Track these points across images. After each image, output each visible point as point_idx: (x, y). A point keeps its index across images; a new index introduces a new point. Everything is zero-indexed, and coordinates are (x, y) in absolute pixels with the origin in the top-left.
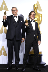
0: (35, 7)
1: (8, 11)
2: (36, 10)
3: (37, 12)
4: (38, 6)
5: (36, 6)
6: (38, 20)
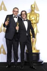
1: (7, 11)
2: (33, 10)
3: (34, 12)
5: (33, 6)
6: (36, 19)
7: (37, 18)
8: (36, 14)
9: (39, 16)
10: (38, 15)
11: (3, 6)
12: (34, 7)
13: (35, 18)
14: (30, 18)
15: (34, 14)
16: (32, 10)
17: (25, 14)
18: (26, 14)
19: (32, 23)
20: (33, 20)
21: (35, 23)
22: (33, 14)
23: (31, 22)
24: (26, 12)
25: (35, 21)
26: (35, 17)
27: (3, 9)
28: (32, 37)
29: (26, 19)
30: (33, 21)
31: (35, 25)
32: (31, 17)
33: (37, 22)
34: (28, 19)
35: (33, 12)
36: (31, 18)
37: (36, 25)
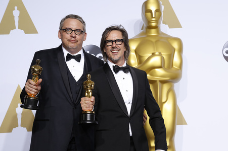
0: (151, 12)
2: (154, 24)
3: (158, 32)
4: (163, 7)
5: (153, 7)
6: (167, 64)
7: (171, 57)
8: (166, 41)
9: (181, 51)
10: (175, 45)
11: (16, 13)
12: (157, 11)
13: (162, 59)
14: (139, 58)
15: (157, 41)
16: (149, 22)
17: (122, 40)
18: (125, 41)
19: (154, 82)
20: (154, 68)
21: (163, 82)
22: (153, 40)
23: (148, 75)
24: (124, 32)
25: (165, 70)
26: (165, 55)
27: (17, 24)
28: (153, 144)
29: (125, 65)
30: (157, 70)
31: (166, 88)
32: (146, 56)
33: (175, 78)
34: (134, 62)
35: (153, 32)
36: (146, 58)
37: (171, 90)
